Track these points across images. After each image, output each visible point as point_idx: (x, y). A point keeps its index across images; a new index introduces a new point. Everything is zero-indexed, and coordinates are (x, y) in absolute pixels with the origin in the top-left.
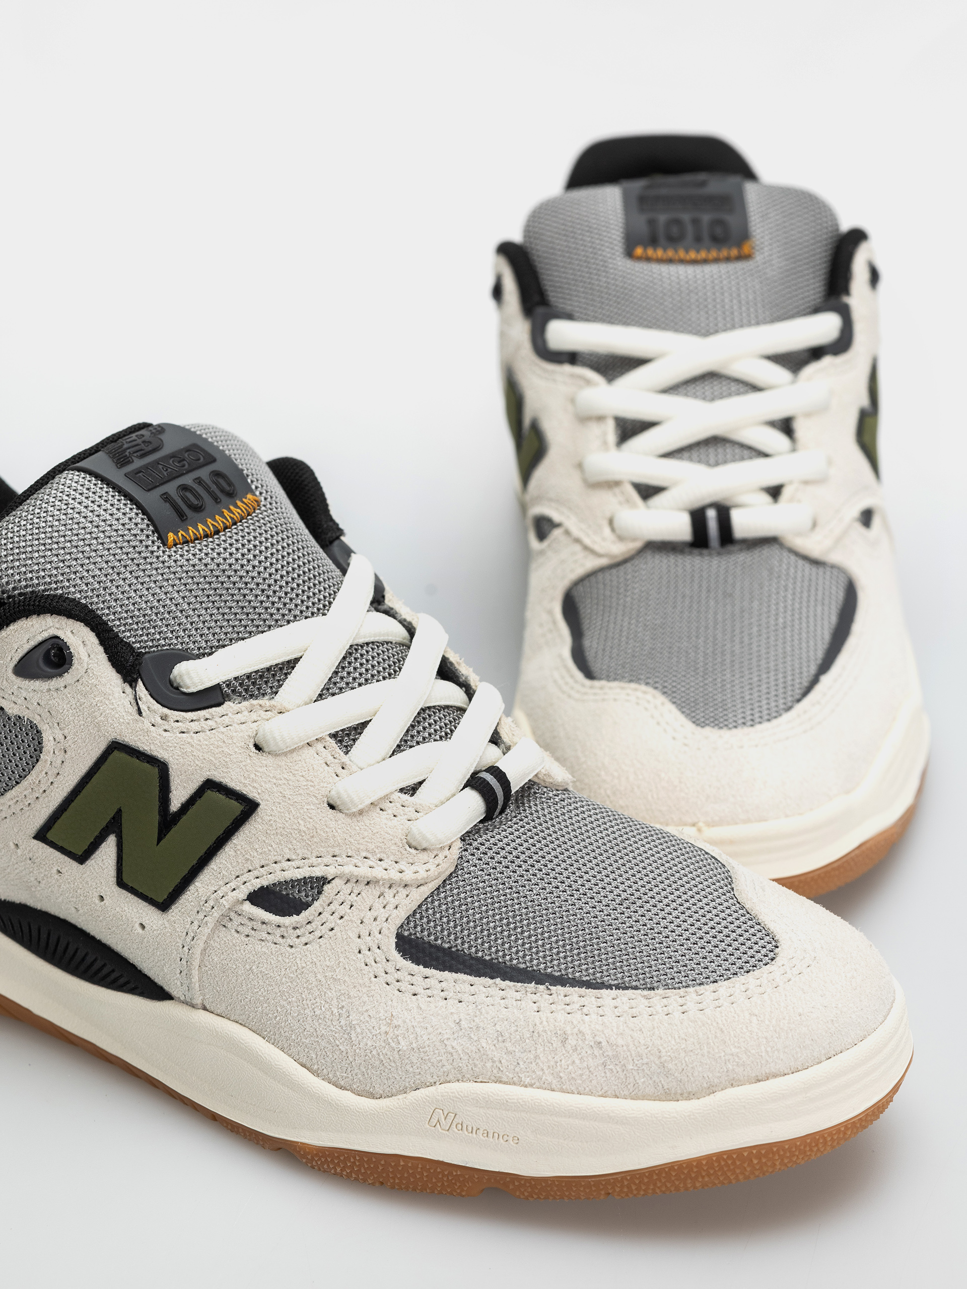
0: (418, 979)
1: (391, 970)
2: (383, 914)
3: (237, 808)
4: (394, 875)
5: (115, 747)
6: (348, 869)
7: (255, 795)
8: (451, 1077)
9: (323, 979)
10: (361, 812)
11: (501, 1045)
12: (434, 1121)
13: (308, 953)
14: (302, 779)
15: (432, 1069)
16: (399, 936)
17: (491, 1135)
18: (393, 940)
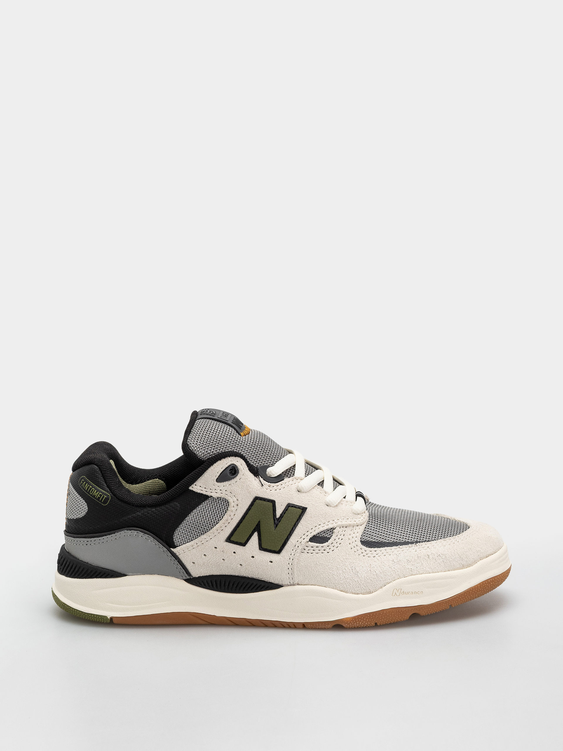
1: (364, 551)
2: (354, 536)
3: (300, 511)
4: (353, 523)
5: (256, 498)
6: (339, 523)
7: (304, 505)
8: (396, 578)
9: (343, 560)
10: (337, 506)
11: (409, 563)
12: (394, 594)
13: (335, 553)
14: (316, 498)
15: (389, 577)
17: (413, 593)
18: (360, 542)
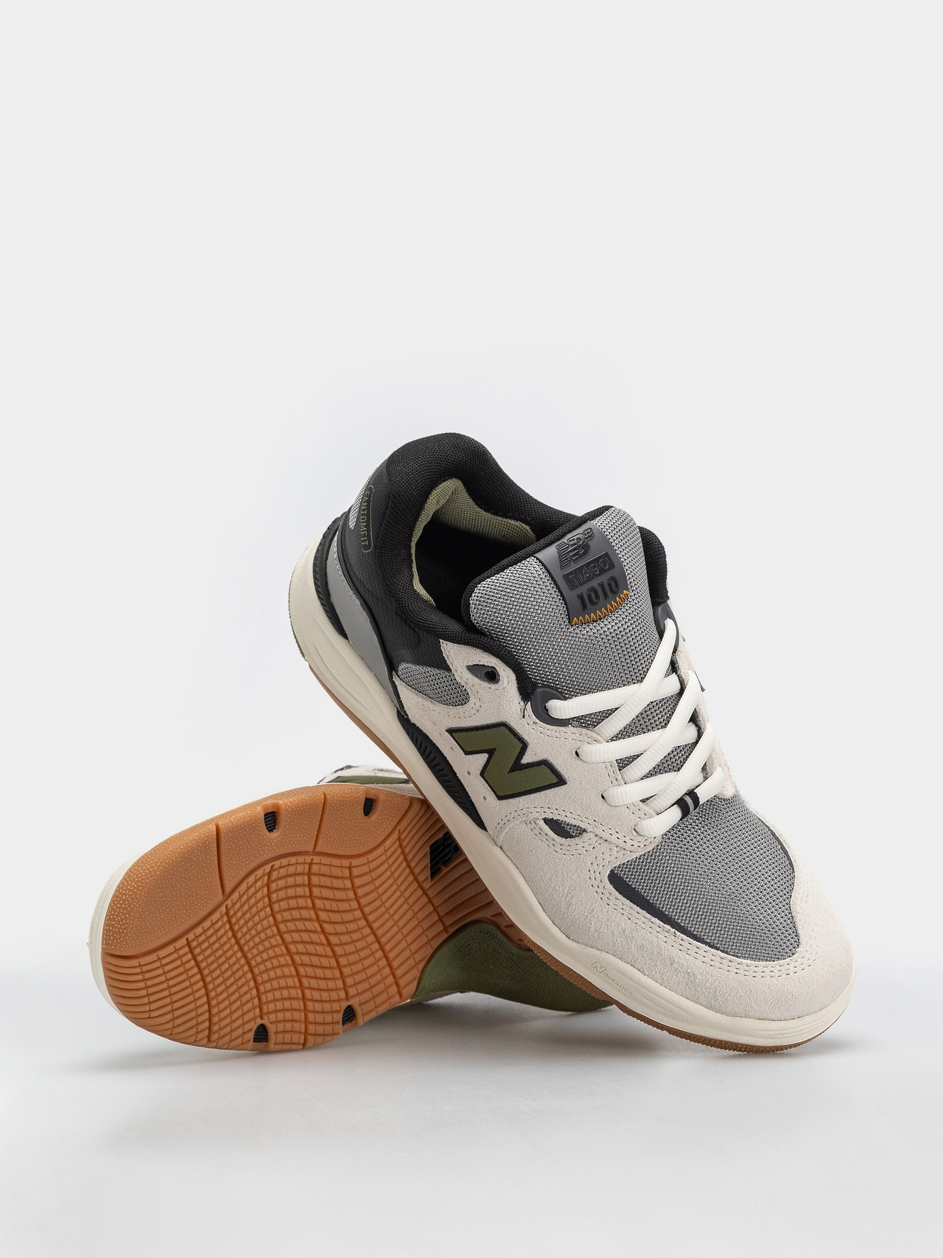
0: (613, 898)
1: (601, 886)
2: (608, 858)
3: (555, 780)
4: (621, 843)
5: (504, 724)
7: (567, 777)
8: (611, 952)
9: (566, 875)
10: (617, 807)
12: (594, 966)
13: (563, 859)
14: (594, 779)
15: (603, 943)
16: (612, 871)
17: (619, 985)
18: (608, 872)
